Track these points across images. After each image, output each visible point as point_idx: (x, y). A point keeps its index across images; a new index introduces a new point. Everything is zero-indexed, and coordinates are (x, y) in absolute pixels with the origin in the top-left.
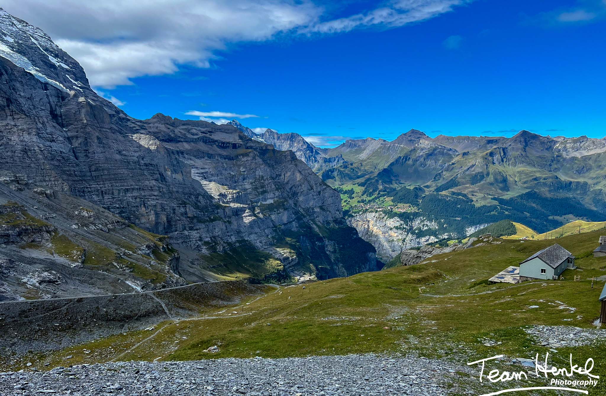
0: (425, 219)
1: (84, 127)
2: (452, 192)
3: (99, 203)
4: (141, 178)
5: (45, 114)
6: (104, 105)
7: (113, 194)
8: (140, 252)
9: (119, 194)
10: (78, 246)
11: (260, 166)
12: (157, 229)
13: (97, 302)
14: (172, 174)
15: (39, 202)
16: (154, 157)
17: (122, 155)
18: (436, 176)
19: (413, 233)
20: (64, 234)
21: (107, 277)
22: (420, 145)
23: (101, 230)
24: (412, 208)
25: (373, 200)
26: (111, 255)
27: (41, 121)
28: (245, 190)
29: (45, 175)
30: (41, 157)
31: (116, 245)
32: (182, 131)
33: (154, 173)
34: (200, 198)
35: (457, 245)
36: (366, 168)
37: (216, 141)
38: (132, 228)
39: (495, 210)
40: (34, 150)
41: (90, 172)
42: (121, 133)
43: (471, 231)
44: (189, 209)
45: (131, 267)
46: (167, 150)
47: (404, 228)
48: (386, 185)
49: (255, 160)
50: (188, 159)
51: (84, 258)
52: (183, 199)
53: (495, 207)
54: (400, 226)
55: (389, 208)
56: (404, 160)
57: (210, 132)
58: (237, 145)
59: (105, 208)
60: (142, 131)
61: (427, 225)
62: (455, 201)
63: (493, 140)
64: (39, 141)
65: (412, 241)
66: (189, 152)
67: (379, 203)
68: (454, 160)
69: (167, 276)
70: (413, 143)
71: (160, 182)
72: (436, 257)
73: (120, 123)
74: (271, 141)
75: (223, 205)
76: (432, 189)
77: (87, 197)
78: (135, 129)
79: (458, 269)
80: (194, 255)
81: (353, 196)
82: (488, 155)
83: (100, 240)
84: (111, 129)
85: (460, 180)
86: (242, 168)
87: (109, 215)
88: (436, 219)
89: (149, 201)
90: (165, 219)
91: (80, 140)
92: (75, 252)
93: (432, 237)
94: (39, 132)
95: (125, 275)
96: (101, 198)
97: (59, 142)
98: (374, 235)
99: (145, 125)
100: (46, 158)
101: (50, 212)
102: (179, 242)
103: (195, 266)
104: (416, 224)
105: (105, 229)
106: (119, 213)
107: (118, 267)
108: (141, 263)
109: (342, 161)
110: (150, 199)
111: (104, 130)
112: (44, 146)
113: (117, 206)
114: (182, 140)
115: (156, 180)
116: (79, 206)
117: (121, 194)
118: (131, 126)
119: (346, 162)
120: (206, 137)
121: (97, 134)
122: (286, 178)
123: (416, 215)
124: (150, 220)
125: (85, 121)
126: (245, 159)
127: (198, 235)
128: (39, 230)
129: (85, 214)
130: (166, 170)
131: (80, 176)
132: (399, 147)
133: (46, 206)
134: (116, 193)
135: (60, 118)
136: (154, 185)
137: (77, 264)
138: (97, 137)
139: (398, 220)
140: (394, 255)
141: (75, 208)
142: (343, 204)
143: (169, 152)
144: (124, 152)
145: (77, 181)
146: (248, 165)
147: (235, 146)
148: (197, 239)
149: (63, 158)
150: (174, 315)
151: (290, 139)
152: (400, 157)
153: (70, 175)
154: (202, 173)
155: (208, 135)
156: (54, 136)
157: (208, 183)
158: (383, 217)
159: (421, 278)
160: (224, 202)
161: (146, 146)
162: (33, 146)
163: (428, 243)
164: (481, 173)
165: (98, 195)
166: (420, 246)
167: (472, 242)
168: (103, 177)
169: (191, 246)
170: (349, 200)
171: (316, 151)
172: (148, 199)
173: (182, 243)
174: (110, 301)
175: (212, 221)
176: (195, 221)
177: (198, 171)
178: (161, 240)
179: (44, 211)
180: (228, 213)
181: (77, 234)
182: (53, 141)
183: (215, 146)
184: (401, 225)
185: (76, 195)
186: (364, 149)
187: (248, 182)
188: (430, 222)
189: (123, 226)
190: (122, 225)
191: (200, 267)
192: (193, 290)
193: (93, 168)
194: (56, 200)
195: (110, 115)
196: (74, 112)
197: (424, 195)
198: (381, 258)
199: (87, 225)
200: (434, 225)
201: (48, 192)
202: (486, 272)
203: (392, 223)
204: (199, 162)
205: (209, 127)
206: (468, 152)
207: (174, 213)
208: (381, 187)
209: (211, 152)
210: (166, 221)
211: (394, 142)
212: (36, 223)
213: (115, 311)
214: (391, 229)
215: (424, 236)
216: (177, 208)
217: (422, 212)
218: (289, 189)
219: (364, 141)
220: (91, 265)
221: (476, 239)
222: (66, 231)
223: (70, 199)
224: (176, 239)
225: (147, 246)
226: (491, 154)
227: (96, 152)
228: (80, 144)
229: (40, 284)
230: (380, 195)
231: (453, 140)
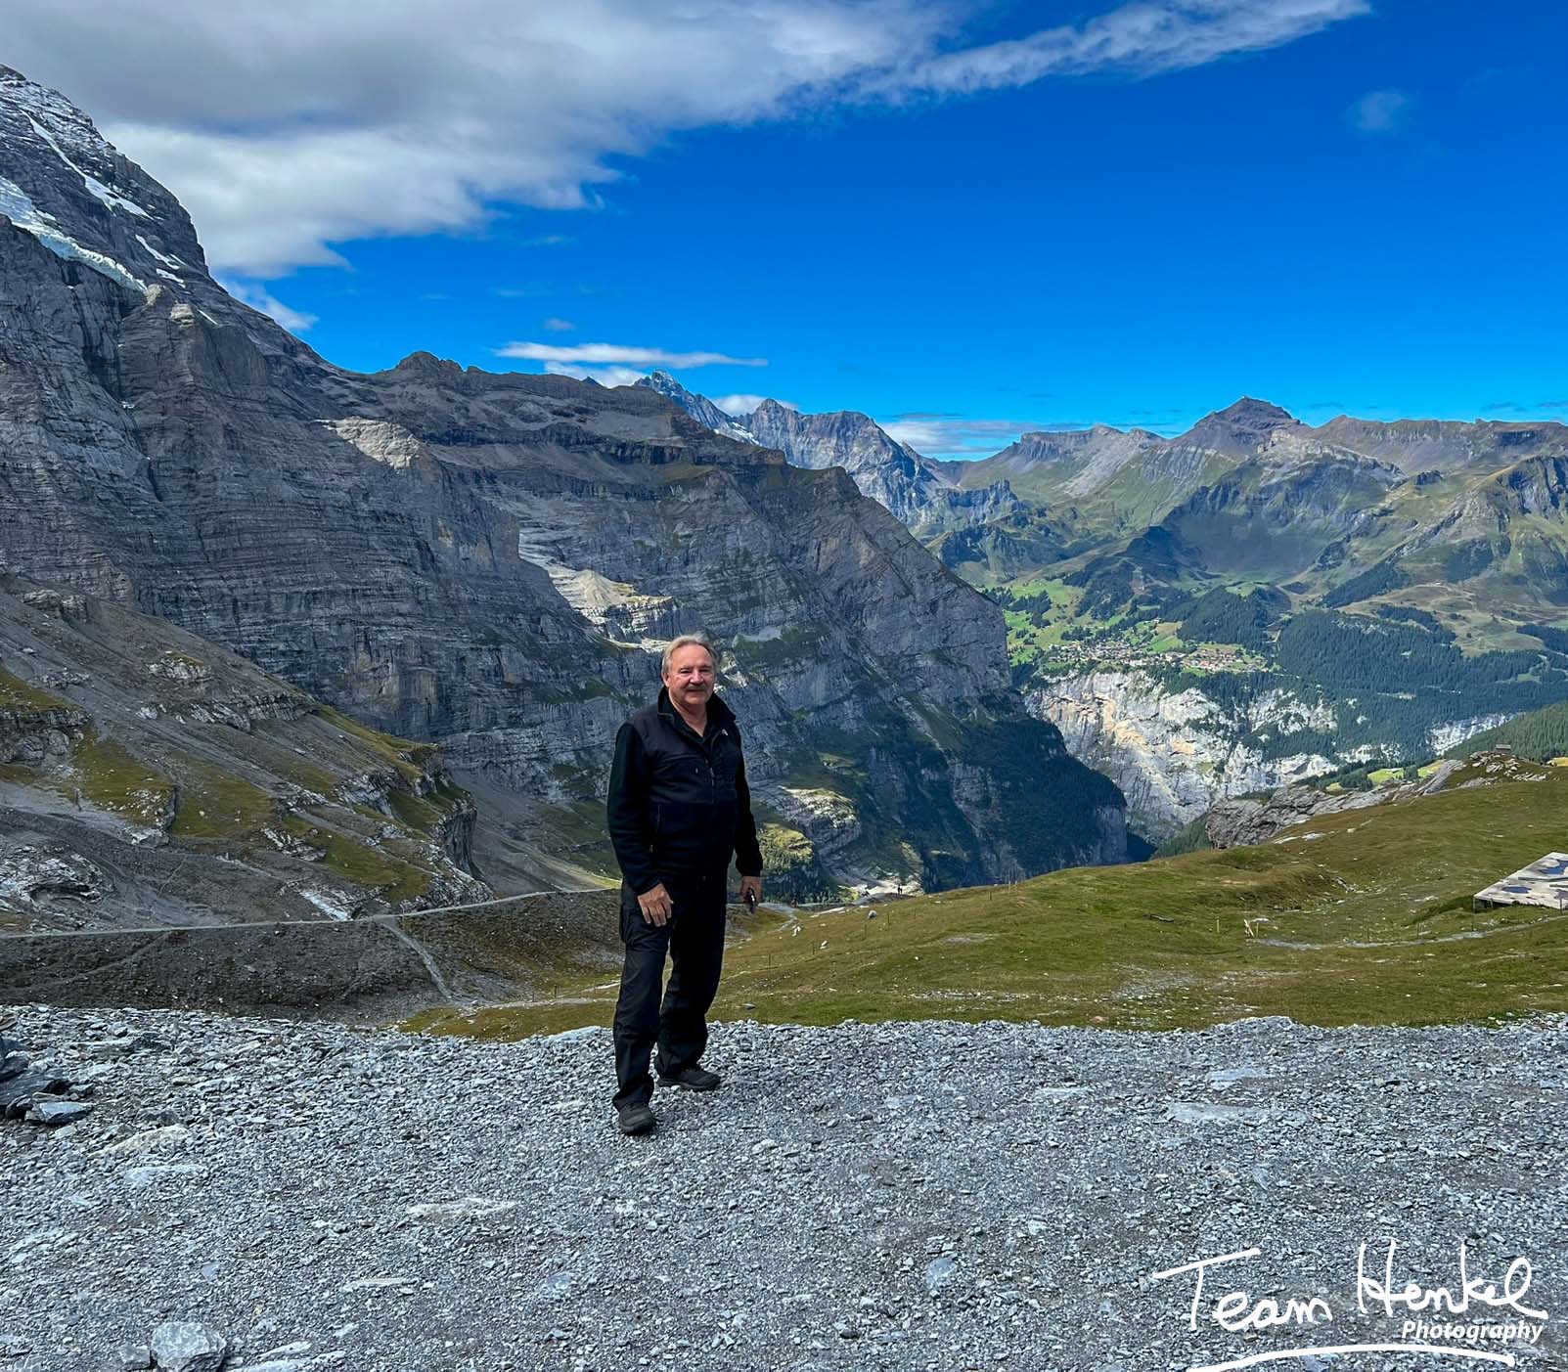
0: (1293, 698)
1: (185, 396)
2: (1383, 605)
3: (223, 638)
4: (357, 558)
5: (67, 358)
6: (249, 326)
7: (268, 608)
8: (348, 797)
9: (288, 608)
10: (155, 775)
11: (738, 519)
12: (406, 722)
13: (229, 946)
14: (456, 545)
15: (41, 634)
16: (401, 490)
17: (300, 485)
18: (1327, 552)
19: (1252, 743)
20: (114, 735)
21: (244, 876)
22: (1271, 451)
23: (229, 724)
24: (1246, 657)
25: (1116, 632)
26: (258, 805)
27: (54, 379)
28: (691, 595)
29: (59, 549)
30: (50, 491)
31: (274, 772)
32: (491, 408)
33: (401, 543)
34: (546, 622)
35: (1397, 786)
36: (1090, 526)
37: (599, 440)
38: (328, 717)
39: (1531, 669)
40: (29, 469)
41: (200, 537)
42: (298, 416)
43: (1449, 737)
44: (510, 659)
45: (320, 843)
46: (443, 468)
47: (1220, 726)
48: (1156, 582)
49: (725, 499)
50: (509, 497)
51: (173, 814)
52: (492, 626)
53: (1532, 658)
54: (1206, 718)
55: (1169, 659)
56: (1218, 499)
57: (580, 411)
58: (667, 452)
59: (242, 654)
60: (367, 410)
61: (1299, 718)
62: (1393, 636)
63: (1520, 434)
64: (45, 442)
65: (1249, 770)
66: (511, 476)
67: (1134, 641)
68: (1388, 501)
69: (433, 877)
70: (1246, 442)
71: (419, 570)
72: (1319, 823)
73: (298, 383)
74: (775, 439)
75: (619, 644)
76: (1316, 595)
77: (186, 619)
78: (343, 401)
79: (1386, 862)
80: (522, 808)
81: (1045, 616)
82: (1506, 482)
83: (225, 756)
84: (269, 401)
85: (1408, 567)
86: (680, 525)
87: (255, 678)
88: (1330, 698)
89: (381, 631)
90: (432, 690)
91: (171, 439)
92: (145, 793)
93: (1316, 758)
94: (47, 414)
95: (299, 870)
96: (230, 620)
97: (107, 444)
98: (1119, 748)
99: (375, 389)
100: (64, 495)
101: (73, 665)
102: (474, 765)
103: (522, 845)
104: (1262, 712)
105: (242, 721)
106: (286, 671)
107: (280, 845)
108: (353, 833)
109: (1009, 503)
110: (386, 624)
111: (247, 405)
112: (61, 456)
113: (282, 647)
114: (492, 437)
115: (405, 564)
116: (163, 646)
117: (295, 610)
118: (332, 393)
119: (1023, 506)
120: (568, 428)
121: (225, 419)
122: (822, 557)
123: (1261, 683)
124: (384, 692)
125: (190, 379)
126: (692, 496)
127: (535, 743)
128: (39, 724)
129: (180, 672)
130: (437, 533)
131: (167, 552)
132: (1202, 454)
133: (61, 647)
134: (278, 605)
135: (112, 371)
136: (400, 582)
137: (150, 832)
138: (225, 427)
139: (1199, 698)
140: (1187, 815)
141: (151, 653)
142: (1014, 643)
143: (451, 477)
144: (308, 477)
145: (160, 567)
146: (702, 517)
147: (658, 456)
148: (534, 756)
149: (118, 495)
150: (461, 992)
151: (838, 431)
152: (1205, 490)
153: (137, 549)
154: (554, 542)
155: (573, 421)
156: (93, 427)
157: (570, 573)
158: (1150, 690)
159: (1258, 890)
160: (620, 637)
161: (378, 457)
162: (28, 458)
163: (1301, 777)
164: (1482, 542)
165: (221, 614)
166: (1274, 786)
167: (1448, 773)
168: (241, 554)
169: (511, 777)
170: (1033, 629)
171: (923, 472)
172: (379, 625)
173: (485, 768)
174: (267, 941)
175: (582, 696)
176: (527, 696)
177: (542, 537)
178: (416, 757)
179: (55, 662)
180: (633, 671)
181: (154, 737)
182: (90, 441)
183: (595, 454)
184: (1211, 714)
185: (154, 613)
186: (1085, 464)
187: (700, 572)
188: (1309, 708)
189: (300, 713)
190: (294, 709)
191: (540, 848)
192: (521, 914)
193: (209, 526)
194: (92, 627)
195: (266, 358)
196: (157, 350)
197: (1287, 617)
198: (1144, 828)
199: (184, 709)
200: (1322, 718)
201: (69, 602)
202: (1476, 874)
203: (1180, 708)
204: (543, 509)
205: (578, 396)
206: (1437, 474)
207: (462, 670)
208: (1140, 589)
209: (582, 474)
210: (434, 697)
211: (1183, 442)
212: (29, 699)
213: (282, 972)
214: (1176, 729)
215: (1291, 754)
216: (470, 656)
217: (1281, 671)
218: (835, 593)
219: (1084, 437)
220: (193, 837)
221: (1459, 765)
222: (119, 728)
223: (137, 623)
224: (466, 755)
225: (371, 778)
226: (1516, 480)
227: (218, 475)
228: (172, 450)
229: (33, 895)
230: (1137, 615)
231: (1384, 434)
